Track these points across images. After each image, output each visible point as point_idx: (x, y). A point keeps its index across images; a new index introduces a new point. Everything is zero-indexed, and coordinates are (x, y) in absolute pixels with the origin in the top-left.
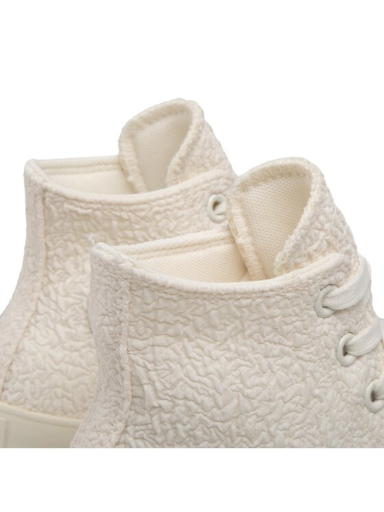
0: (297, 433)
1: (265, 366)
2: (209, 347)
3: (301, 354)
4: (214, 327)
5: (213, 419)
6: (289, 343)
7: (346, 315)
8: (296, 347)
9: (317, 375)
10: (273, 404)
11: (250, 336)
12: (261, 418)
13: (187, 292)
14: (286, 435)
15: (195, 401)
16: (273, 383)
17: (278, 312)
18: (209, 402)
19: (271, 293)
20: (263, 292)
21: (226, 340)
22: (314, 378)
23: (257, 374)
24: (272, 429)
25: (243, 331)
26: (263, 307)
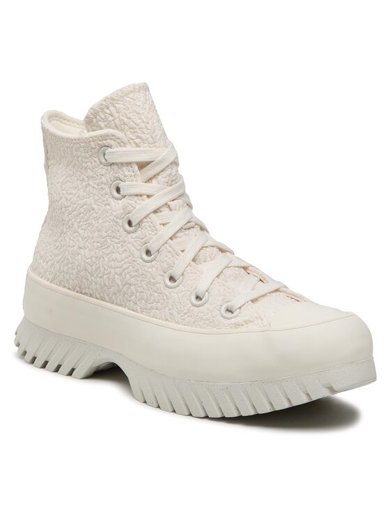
7: (116, 167)
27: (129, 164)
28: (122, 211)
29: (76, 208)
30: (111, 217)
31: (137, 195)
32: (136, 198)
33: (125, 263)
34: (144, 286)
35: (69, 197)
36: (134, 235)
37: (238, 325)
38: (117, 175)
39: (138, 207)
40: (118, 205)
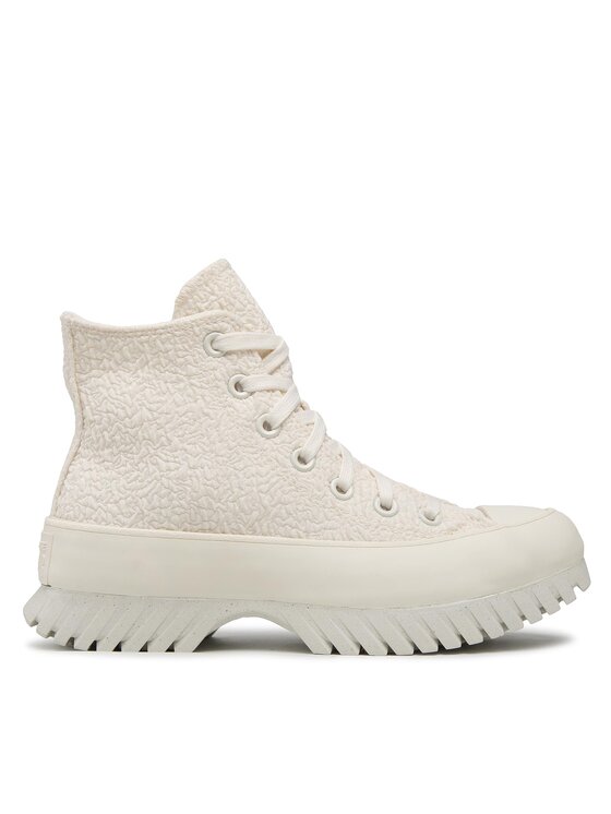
0: (189, 441)
1: (164, 389)
2: (126, 376)
3: (193, 381)
4: (127, 360)
5: (126, 426)
6: (184, 373)
7: (234, 357)
8: (189, 376)
9: (208, 399)
10: (169, 416)
11: (154, 366)
12: (160, 427)
13: (105, 332)
14: (182, 442)
15: (113, 412)
16: (170, 401)
17: (170, 346)
18: (121, 413)
19: (162, 331)
20: (156, 330)
21: (137, 370)
22: (205, 401)
23: (158, 394)
24: (168, 435)
25: (147, 363)
26: (158, 342)
27: (250, 352)
28: (254, 411)
29: (172, 418)
30: (240, 421)
31: (268, 391)
32: (269, 394)
33: (272, 477)
34: (308, 502)
35: (154, 407)
36: (277, 440)
37: (452, 530)
38: (237, 367)
39: (276, 405)
40: (245, 406)
